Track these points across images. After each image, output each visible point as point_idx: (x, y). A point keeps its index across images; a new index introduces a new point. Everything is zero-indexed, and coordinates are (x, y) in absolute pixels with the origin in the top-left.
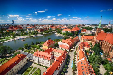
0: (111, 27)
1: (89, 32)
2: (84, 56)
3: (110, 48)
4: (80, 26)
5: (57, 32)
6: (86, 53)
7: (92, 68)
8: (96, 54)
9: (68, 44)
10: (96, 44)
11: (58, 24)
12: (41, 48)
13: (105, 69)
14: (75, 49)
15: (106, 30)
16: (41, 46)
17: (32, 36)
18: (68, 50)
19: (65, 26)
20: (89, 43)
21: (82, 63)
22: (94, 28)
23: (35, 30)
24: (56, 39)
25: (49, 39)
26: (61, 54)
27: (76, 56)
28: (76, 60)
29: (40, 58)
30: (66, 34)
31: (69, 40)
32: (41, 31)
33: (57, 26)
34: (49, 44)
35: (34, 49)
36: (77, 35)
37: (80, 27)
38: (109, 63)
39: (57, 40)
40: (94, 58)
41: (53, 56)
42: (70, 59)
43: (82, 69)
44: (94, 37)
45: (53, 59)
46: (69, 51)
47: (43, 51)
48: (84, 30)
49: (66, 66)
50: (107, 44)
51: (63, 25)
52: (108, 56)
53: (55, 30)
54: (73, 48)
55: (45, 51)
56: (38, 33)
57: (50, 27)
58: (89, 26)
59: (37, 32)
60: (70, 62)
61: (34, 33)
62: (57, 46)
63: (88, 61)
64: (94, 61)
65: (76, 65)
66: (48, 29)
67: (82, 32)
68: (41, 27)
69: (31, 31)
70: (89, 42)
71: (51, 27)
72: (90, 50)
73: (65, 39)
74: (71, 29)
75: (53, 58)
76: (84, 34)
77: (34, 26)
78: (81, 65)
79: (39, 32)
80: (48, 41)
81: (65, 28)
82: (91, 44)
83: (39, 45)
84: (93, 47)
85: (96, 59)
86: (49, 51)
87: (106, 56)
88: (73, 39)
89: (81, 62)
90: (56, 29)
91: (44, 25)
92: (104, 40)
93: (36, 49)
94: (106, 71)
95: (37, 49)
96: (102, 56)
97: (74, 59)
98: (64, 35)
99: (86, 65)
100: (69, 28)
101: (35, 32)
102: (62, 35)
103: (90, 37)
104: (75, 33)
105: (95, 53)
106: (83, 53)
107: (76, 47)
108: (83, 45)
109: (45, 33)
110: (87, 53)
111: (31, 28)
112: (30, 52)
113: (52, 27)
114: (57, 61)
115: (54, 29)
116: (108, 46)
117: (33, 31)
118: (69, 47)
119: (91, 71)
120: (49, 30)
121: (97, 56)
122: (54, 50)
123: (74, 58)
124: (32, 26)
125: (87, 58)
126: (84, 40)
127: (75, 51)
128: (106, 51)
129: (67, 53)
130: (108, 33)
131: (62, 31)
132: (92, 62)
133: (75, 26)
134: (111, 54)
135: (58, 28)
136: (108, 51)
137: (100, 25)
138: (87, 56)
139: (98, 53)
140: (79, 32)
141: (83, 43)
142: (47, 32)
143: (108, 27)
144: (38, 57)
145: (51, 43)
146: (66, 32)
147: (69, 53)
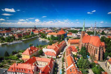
0: (93, 30)
1: (74, 35)
2: (73, 62)
3: (95, 50)
4: (66, 29)
5: (40, 36)
6: (74, 58)
8: (84, 58)
9: (55, 49)
10: (82, 48)
11: (41, 28)
12: (20, 59)
13: (94, 73)
14: (63, 55)
15: (90, 33)
16: (20, 56)
18: (55, 57)
19: (50, 30)
20: (76, 47)
22: (79, 31)
23: (11, 35)
24: (40, 45)
25: (31, 46)
26: (47, 64)
27: (64, 63)
28: (65, 67)
29: (18, 73)
30: (52, 38)
31: (55, 45)
32: (20, 36)
34: (31, 52)
35: (10, 62)
36: (63, 39)
37: (66, 30)
38: (97, 66)
39: (41, 47)
40: (82, 63)
41: (38, 67)
42: (58, 68)
44: (80, 40)
45: (37, 71)
46: (57, 58)
47: (24, 62)
48: (70, 33)
50: (92, 47)
51: (48, 29)
52: (94, 59)
53: (38, 35)
54: (60, 54)
55: (26, 63)
56: (15, 39)
58: (74, 29)
59: (14, 38)
60: (58, 71)
61: (9, 40)
62: (42, 54)
63: (76, 66)
64: (82, 66)
66: (29, 33)
67: (68, 36)
68: (19, 31)
69: (4, 37)
70: (75, 46)
71: (33, 31)
72: (78, 55)
73: (51, 44)
74: (57, 33)
75: (38, 69)
76: (70, 37)
77: (9, 30)
79: (17, 38)
80: (29, 48)
81: (50, 32)
82: (78, 47)
83: (16, 55)
84: (80, 50)
85: (84, 63)
86: (31, 61)
87: (92, 59)
88: (60, 44)
89: (70, 69)
90: (40, 33)
92: (88, 43)
93: (12, 61)
95: (14, 61)
96: (90, 60)
97: (62, 67)
98: (49, 39)
100: (54, 32)
101: (11, 38)
102: (46, 39)
103: (77, 41)
104: (61, 37)
105: (82, 57)
106: (72, 59)
107: (63, 53)
108: (71, 50)
109: (26, 38)
110: (76, 58)
111: (5, 32)
112: (2, 67)
113: (35, 31)
115: (36, 33)
116: (93, 48)
117: (7, 36)
118: (56, 54)
120: (30, 35)
121: (85, 60)
122: (38, 59)
123: (63, 65)
125: (76, 63)
126: (71, 44)
127: (62, 57)
128: (92, 54)
129: (54, 60)
130: (91, 35)
131: (46, 35)
132: (81, 68)
133: (60, 29)
134: (97, 56)
135: (42, 32)
136: (94, 53)
137: (84, 28)
138: (75, 61)
139: (85, 57)
140: (65, 36)
141: (70, 48)
142: (28, 37)
143: (91, 30)
144: (15, 72)
145: (34, 51)
146: (51, 36)
147: (56, 60)
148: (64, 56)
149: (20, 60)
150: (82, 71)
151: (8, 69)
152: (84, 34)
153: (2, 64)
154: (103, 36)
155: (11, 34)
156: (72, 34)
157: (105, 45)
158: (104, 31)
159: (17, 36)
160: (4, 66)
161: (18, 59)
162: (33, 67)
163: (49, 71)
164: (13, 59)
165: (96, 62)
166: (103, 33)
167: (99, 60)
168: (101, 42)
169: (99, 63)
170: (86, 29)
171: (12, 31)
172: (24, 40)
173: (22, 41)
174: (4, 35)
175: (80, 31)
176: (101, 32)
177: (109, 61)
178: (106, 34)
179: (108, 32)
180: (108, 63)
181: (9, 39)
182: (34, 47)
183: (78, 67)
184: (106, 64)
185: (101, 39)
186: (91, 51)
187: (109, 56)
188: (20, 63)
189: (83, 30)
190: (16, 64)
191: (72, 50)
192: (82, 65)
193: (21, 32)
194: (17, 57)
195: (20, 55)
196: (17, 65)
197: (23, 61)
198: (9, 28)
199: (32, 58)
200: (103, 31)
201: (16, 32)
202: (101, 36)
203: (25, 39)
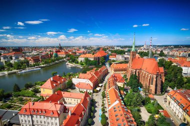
0: (148, 49)
1: (120, 58)
2: (117, 98)
3: (150, 79)
4: (108, 49)
5: (68, 60)
6: (120, 92)
7: (131, 115)
8: (134, 91)
9: (90, 79)
10: (132, 76)
11: (70, 47)
12: (38, 95)
13: (148, 112)
14: (103, 88)
15: (143, 54)
16: (37, 91)
17: (15, 73)
18: (92, 91)
19: (83, 50)
20: (122, 76)
21: (115, 110)
22: (126, 52)
23: (22, 59)
24: (68, 74)
25: (54, 75)
26: (79, 101)
27: (105, 99)
28: (106, 105)
29: (35, 116)
30: (86, 63)
31: (92, 73)
32: (36, 60)
33: (69, 49)
34: (54, 85)
35: (22, 100)
36: (104, 64)
37: (107, 51)
38: (152, 101)
39: (70, 76)
40: (131, 98)
41: (65, 107)
42: (96, 107)
43: (117, 120)
44: (128, 65)
45: (64, 112)
46: (94, 92)
47: (43, 100)
48: (114, 55)
49: (90, 120)
50: (145, 74)
51: (80, 48)
52: (149, 91)
53: (65, 58)
54: (99, 86)
55: (48, 100)
56: (28, 65)
57: (54, 51)
58: (119, 48)
59: (28, 62)
60: (96, 111)
62: (71, 86)
63: (123, 104)
65: (107, 115)
66: (51, 55)
67: (111, 58)
68: (34, 53)
69: (11, 62)
70: (122, 74)
71: (56, 52)
72: (125, 86)
73: (85, 72)
74: (93, 54)
75: (65, 110)
76: (114, 61)
77: (18, 50)
78: (114, 114)
79: (32, 63)
80: (52, 79)
81: (84, 53)
82: (125, 76)
83: (31, 89)
84: (128, 80)
85: (134, 98)
86: (56, 98)
87: (146, 92)
88: (99, 71)
89: (114, 108)
90: (68, 55)
91: (41, 47)
92: (141, 69)
93: (24, 98)
94: (150, 114)
95: (28, 98)
96: (142, 94)
97: (102, 106)
98: (82, 65)
99: (122, 112)
100: (89, 53)
101: (22, 63)
102: (78, 65)
103: (123, 66)
104: (100, 61)
105: (132, 90)
106: (116, 93)
107: (103, 84)
109: (46, 63)
110: (122, 92)
111: (12, 54)
112: (9, 107)
113: (59, 51)
114: (73, 114)
115: (62, 55)
116: (148, 76)
117: (16, 61)
118: (92, 85)
119: (130, 119)
120: (53, 58)
121: (136, 94)
122: (65, 94)
123: (103, 102)
124: (14, 50)
125: (123, 99)
126: (115, 71)
127: (102, 90)
128: (146, 85)
129: (90, 96)
130: (145, 57)
131: (78, 58)
132: (130, 105)
133: (99, 49)
134: (153, 87)
135: (70, 53)
136: (148, 84)
137: (134, 46)
138: (121, 96)
139: (135, 89)
140: (106, 58)
141: (114, 77)
142: (50, 61)
143: (144, 49)
144: (31, 115)
145: (59, 82)
146: (85, 59)
147: (93, 95)
148: (105, 89)
149: (37, 97)
150: (131, 111)
151: (20, 110)
152: (134, 55)
153: (10, 103)
154: (161, 58)
155: (23, 56)
156: (117, 56)
157: (165, 71)
158: (164, 51)
159: (32, 59)
160: (13, 107)
161: (34, 94)
162: (59, 106)
163: (83, 112)
164: (26, 95)
165: (151, 96)
166: (162, 54)
167: (156, 93)
168: (159, 67)
169: (156, 97)
170: (137, 49)
171: (24, 53)
172: (42, 66)
173: (39, 67)
174: (12, 59)
175: (129, 51)
176: (159, 52)
177: (169, 94)
178: (165, 56)
179: (168, 53)
180: (168, 98)
181: (19, 66)
182: (59, 76)
183: (125, 105)
184: (165, 99)
185: (158, 63)
186: (144, 81)
187: (170, 87)
188: (37, 101)
189: (133, 49)
190: (31, 103)
191: (116, 80)
192: (131, 102)
193: (38, 54)
194: (32, 93)
195: (38, 89)
196: (34, 104)
197: (43, 98)
198: (19, 47)
199: (56, 93)
200: (162, 51)
201: (31, 54)
202: (159, 58)
203: (45, 65)
